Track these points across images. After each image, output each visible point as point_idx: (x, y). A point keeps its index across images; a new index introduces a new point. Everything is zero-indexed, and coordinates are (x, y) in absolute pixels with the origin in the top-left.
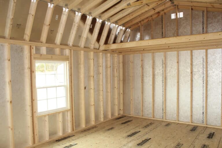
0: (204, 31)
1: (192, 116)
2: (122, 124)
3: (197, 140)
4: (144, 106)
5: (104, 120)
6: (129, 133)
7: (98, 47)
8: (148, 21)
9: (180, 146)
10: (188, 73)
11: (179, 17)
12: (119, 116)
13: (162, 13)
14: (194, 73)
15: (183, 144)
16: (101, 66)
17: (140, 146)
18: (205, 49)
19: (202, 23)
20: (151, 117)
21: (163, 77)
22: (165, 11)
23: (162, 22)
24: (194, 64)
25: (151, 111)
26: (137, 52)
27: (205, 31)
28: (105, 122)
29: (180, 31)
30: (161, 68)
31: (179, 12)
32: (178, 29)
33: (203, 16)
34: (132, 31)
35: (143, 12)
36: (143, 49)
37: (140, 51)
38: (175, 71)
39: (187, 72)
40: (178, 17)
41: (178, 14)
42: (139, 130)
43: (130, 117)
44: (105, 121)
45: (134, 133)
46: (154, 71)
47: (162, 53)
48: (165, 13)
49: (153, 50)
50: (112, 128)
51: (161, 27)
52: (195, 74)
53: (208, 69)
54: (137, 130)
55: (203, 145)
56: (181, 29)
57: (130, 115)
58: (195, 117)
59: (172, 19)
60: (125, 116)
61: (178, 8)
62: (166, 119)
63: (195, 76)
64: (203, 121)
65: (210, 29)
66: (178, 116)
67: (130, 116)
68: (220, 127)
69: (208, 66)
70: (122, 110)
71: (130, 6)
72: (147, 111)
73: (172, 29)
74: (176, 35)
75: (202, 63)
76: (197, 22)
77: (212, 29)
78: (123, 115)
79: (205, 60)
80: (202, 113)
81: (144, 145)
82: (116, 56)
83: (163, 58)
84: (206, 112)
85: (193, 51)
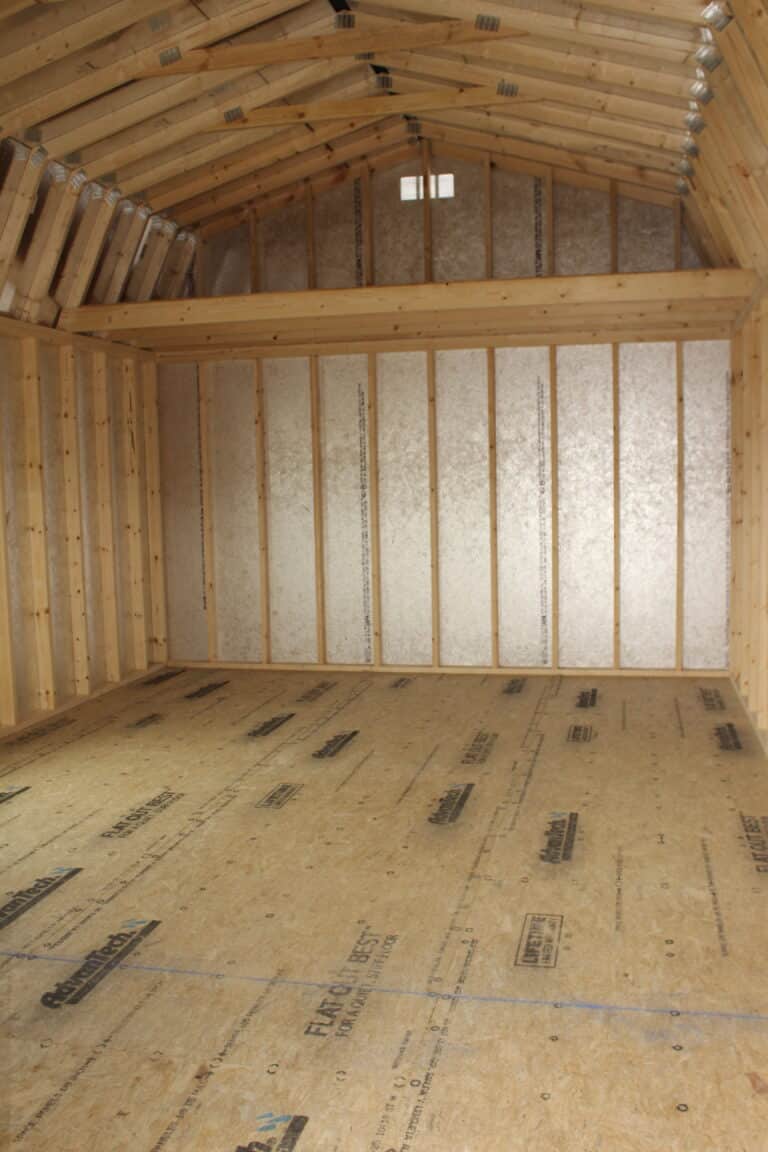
0: (541, 265)
1: (496, 635)
2: (190, 697)
3: (545, 717)
4: (275, 613)
5: (93, 689)
6: (250, 725)
7: (51, 317)
8: (292, 198)
9: (488, 740)
10: (476, 449)
11: (437, 194)
12: (154, 669)
13: (356, 169)
14: (500, 448)
15: (496, 736)
16: (66, 416)
17: (327, 758)
18: (546, 345)
19: (534, 233)
20: (315, 660)
21: (363, 469)
22: (373, 160)
23: (358, 212)
24: (501, 406)
25: (312, 633)
26: (236, 350)
27: (546, 268)
28: (98, 700)
29: (442, 258)
30: (354, 425)
31: (439, 171)
32: (430, 250)
33: (538, 201)
34: (204, 242)
35: (281, 157)
36: (270, 337)
37: (249, 344)
38: (419, 440)
39: (472, 444)
40: (433, 195)
41: (432, 178)
42: (286, 711)
43: (212, 671)
44: (96, 694)
45: (270, 723)
46: (322, 441)
47: (358, 356)
48: (372, 171)
49: (319, 341)
50: (153, 718)
51: (353, 232)
52: (506, 454)
53: (561, 431)
54: (276, 711)
55: (573, 729)
56: (447, 249)
57: (208, 661)
58: (508, 641)
59: (406, 202)
60: (184, 670)
61: (432, 155)
62: (382, 665)
63: (509, 461)
64: (544, 654)
65: (565, 260)
66: (437, 641)
67: (206, 666)
68: (610, 669)
69: (560, 418)
70: (161, 641)
71: (241, 125)
72: (293, 634)
73: (405, 245)
74: (421, 274)
75: (536, 404)
76: (516, 226)
77: (575, 261)
78: (167, 667)
79: (547, 393)
80: (540, 618)
81: (342, 753)
82: (127, 369)
83: (365, 381)
84: (556, 616)
85: (498, 351)
